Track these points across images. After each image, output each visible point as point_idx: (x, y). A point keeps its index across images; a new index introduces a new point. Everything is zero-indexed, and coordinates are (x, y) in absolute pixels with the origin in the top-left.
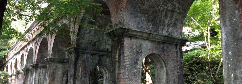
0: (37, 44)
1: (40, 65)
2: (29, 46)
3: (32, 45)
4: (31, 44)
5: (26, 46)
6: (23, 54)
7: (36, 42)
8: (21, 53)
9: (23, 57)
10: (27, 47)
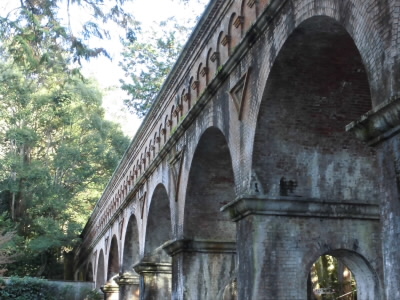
0: (177, 166)
1: (199, 242)
2: (150, 184)
3: (161, 173)
4: (156, 173)
5: (140, 186)
6: (133, 218)
7: (176, 157)
8: (127, 214)
9: (133, 228)
10: (145, 187)
